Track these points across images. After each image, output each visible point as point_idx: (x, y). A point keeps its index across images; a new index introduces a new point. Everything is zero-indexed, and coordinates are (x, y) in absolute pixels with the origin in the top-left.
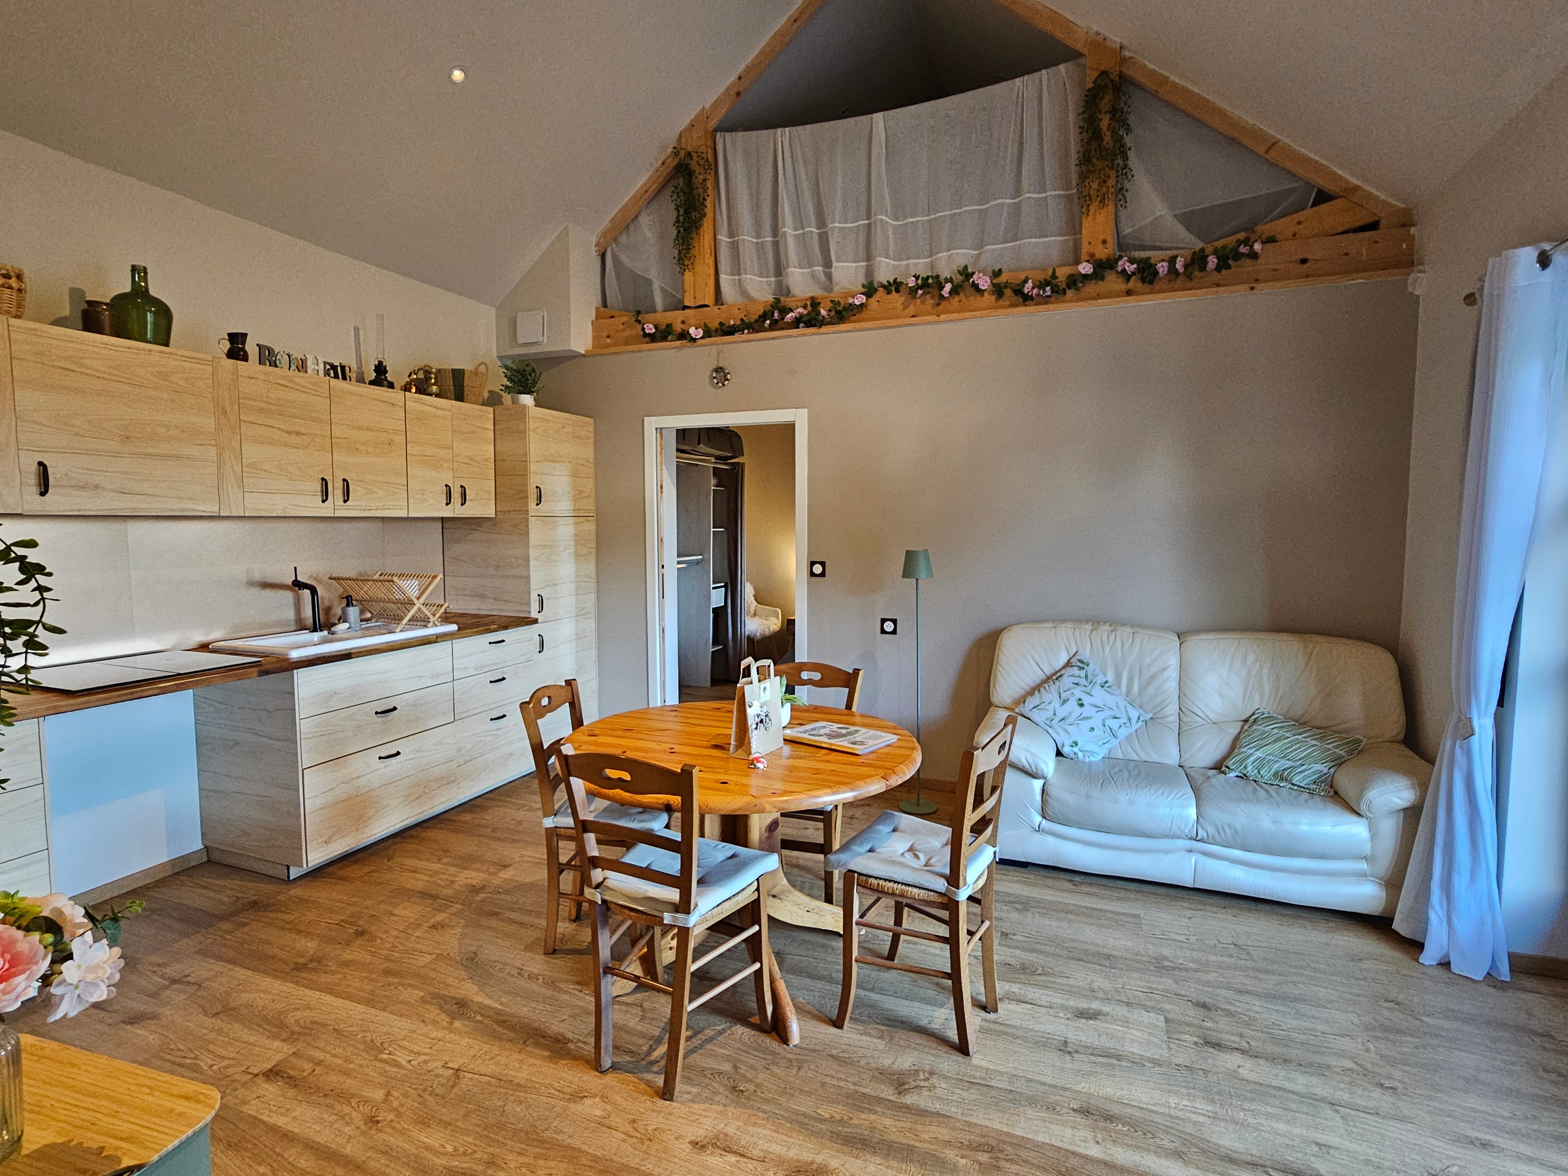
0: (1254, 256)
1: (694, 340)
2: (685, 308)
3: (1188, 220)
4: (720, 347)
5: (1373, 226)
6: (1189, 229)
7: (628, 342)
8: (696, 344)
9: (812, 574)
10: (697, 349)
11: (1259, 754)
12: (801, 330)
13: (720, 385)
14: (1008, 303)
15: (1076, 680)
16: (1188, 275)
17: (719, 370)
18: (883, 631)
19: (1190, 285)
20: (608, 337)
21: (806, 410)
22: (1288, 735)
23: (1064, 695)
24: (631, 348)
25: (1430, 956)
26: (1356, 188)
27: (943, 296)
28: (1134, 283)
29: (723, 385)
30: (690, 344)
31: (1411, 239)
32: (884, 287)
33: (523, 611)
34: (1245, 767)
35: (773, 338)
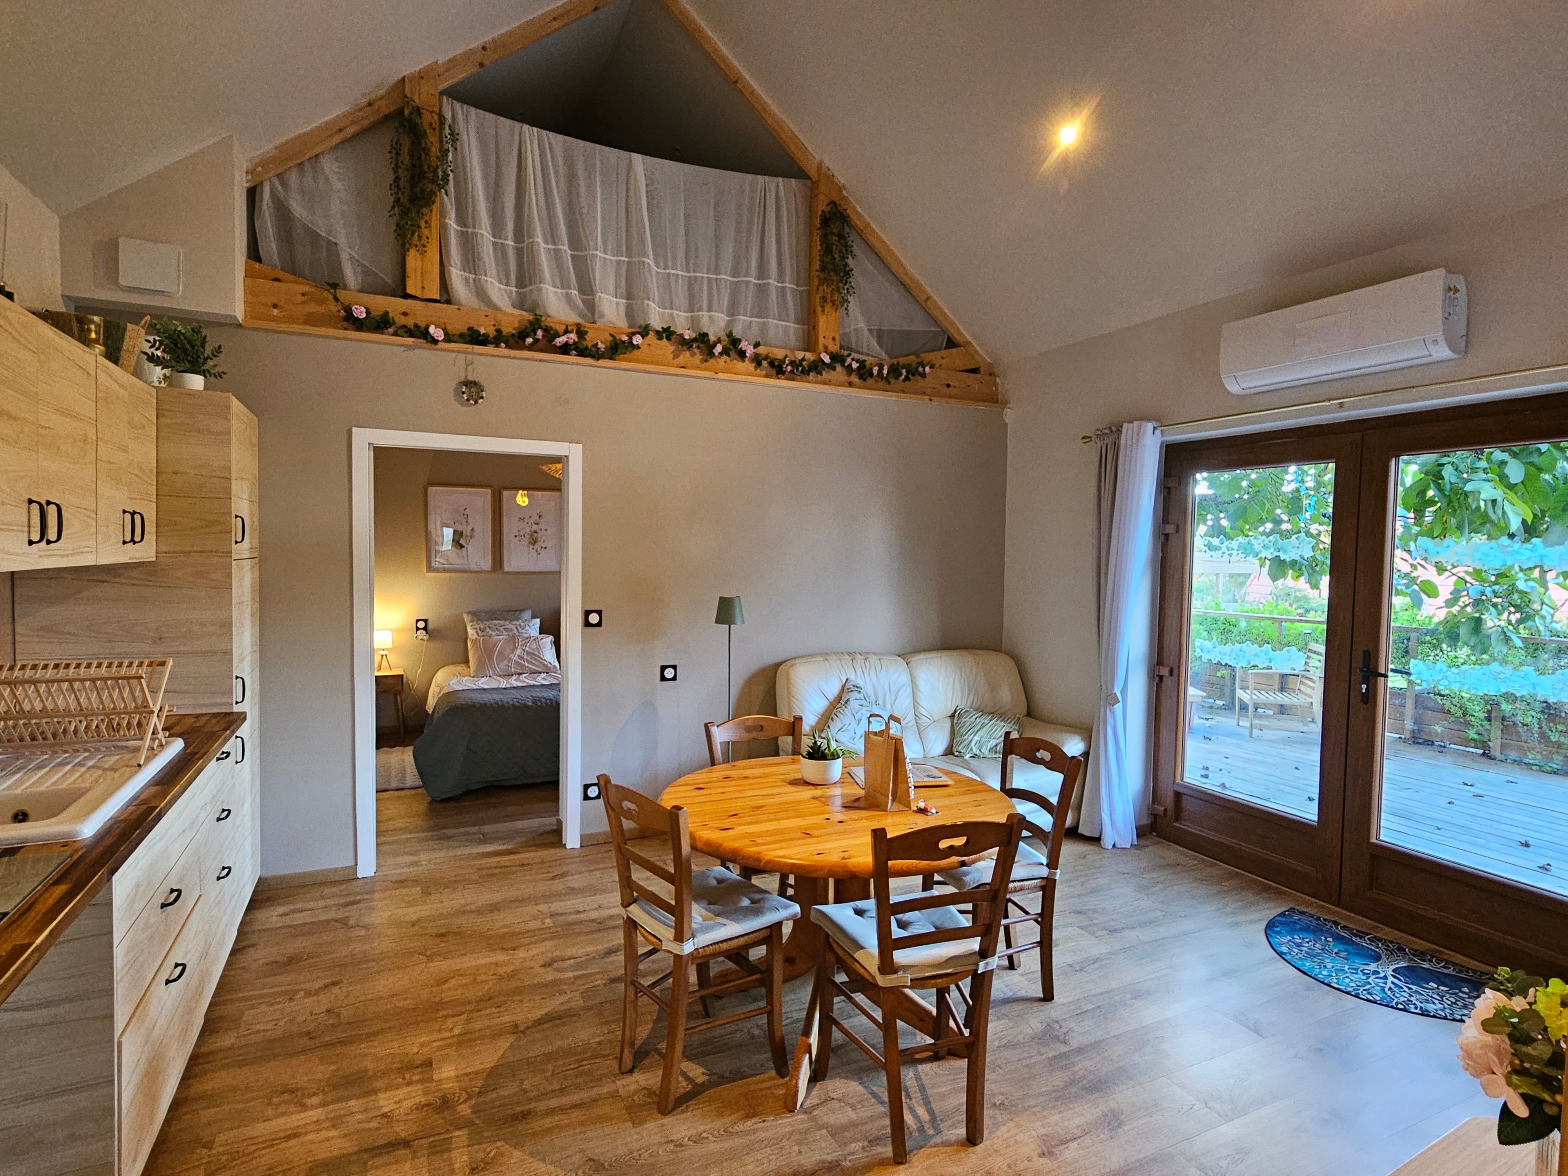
0: (923, 375)
1: (435, 341)
2: (406, 296)
3: (880, 336)
4: (470, 357)
5: (975, 371)
6: (880, 345)
7: (311, 320)
8: (437, 347)
9: (587, 624)
10: (437, 353)
11: (976, 738)
12: (572, 358)
13: (472, 402)
14: (764, 372)
15: (860, 702)
16: (887, 380)
17: (468, 383)
18: (663, 678)
19: (888, 387)
20: (275, 306)
21: (580, 446)
22: (986, 722)
23: (857, 716)
24: (323, 331)
25: (1107, 841)
26: (969, 343)
27: (714, 354)
28: (854, 379)
29: (476, 402)
30: (429, 345)
31: (996, 385)
32: (657, 332)
33: (225, 704)
34: (971, 749)
35: (541, 361)
